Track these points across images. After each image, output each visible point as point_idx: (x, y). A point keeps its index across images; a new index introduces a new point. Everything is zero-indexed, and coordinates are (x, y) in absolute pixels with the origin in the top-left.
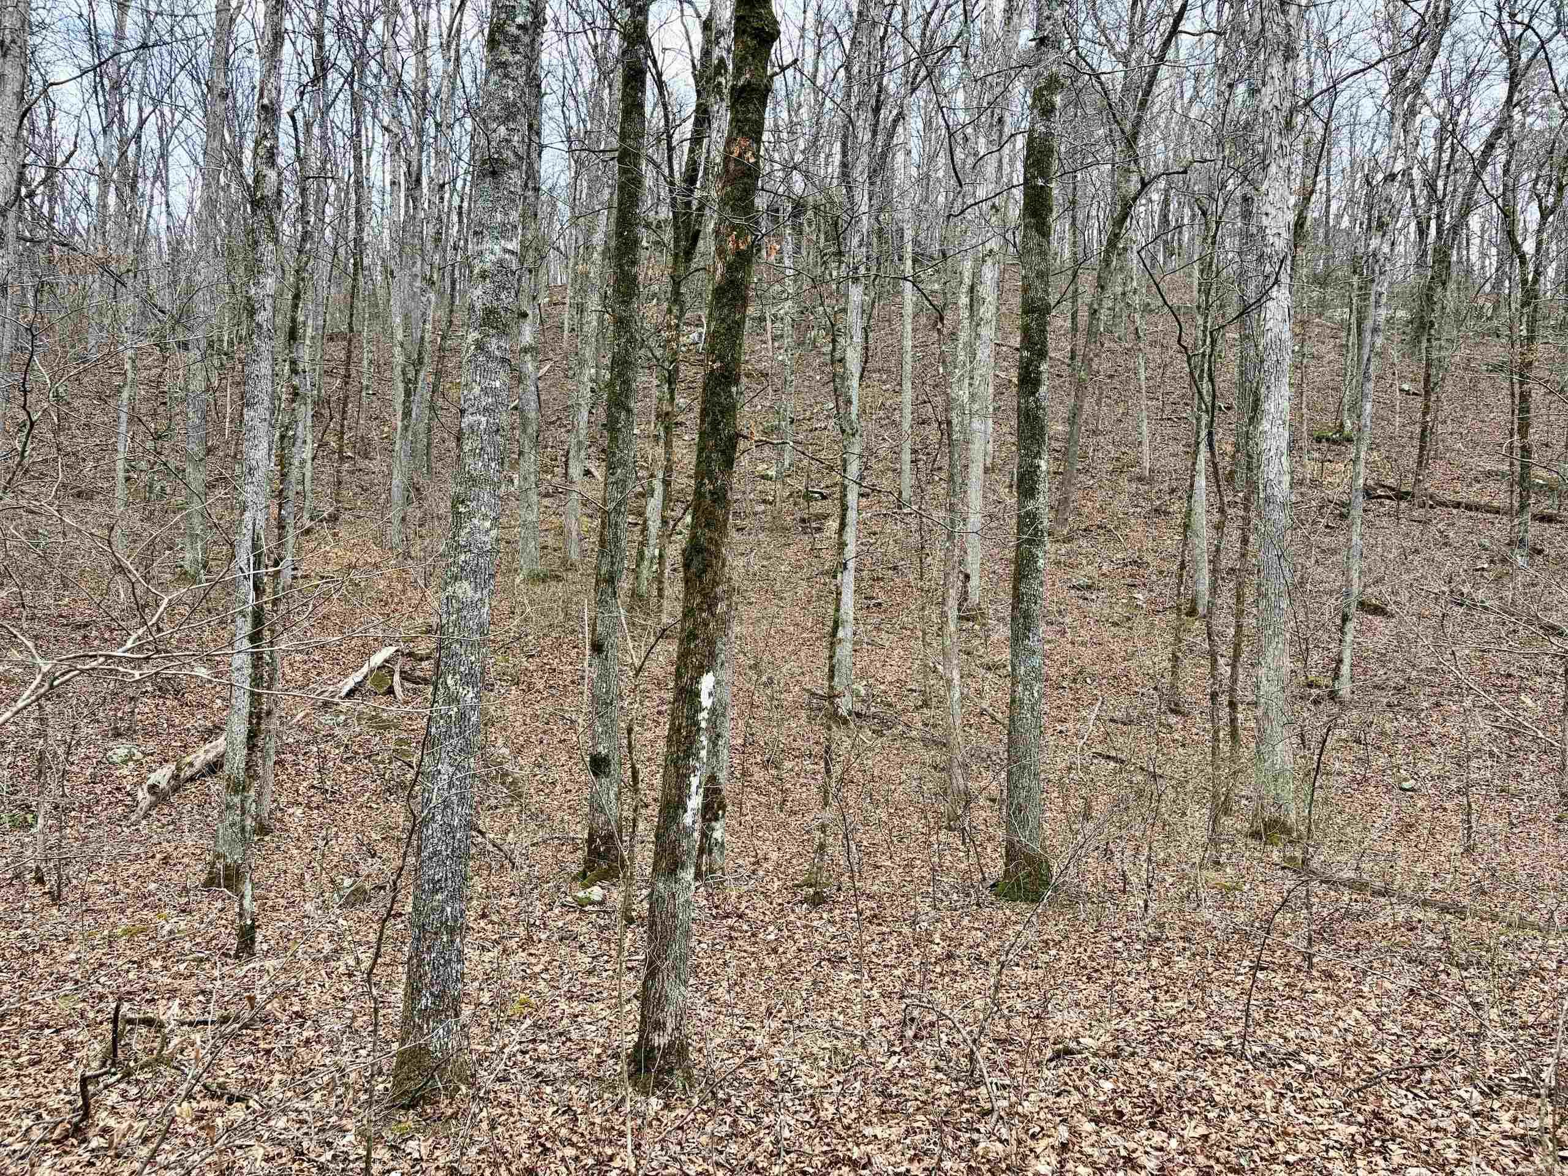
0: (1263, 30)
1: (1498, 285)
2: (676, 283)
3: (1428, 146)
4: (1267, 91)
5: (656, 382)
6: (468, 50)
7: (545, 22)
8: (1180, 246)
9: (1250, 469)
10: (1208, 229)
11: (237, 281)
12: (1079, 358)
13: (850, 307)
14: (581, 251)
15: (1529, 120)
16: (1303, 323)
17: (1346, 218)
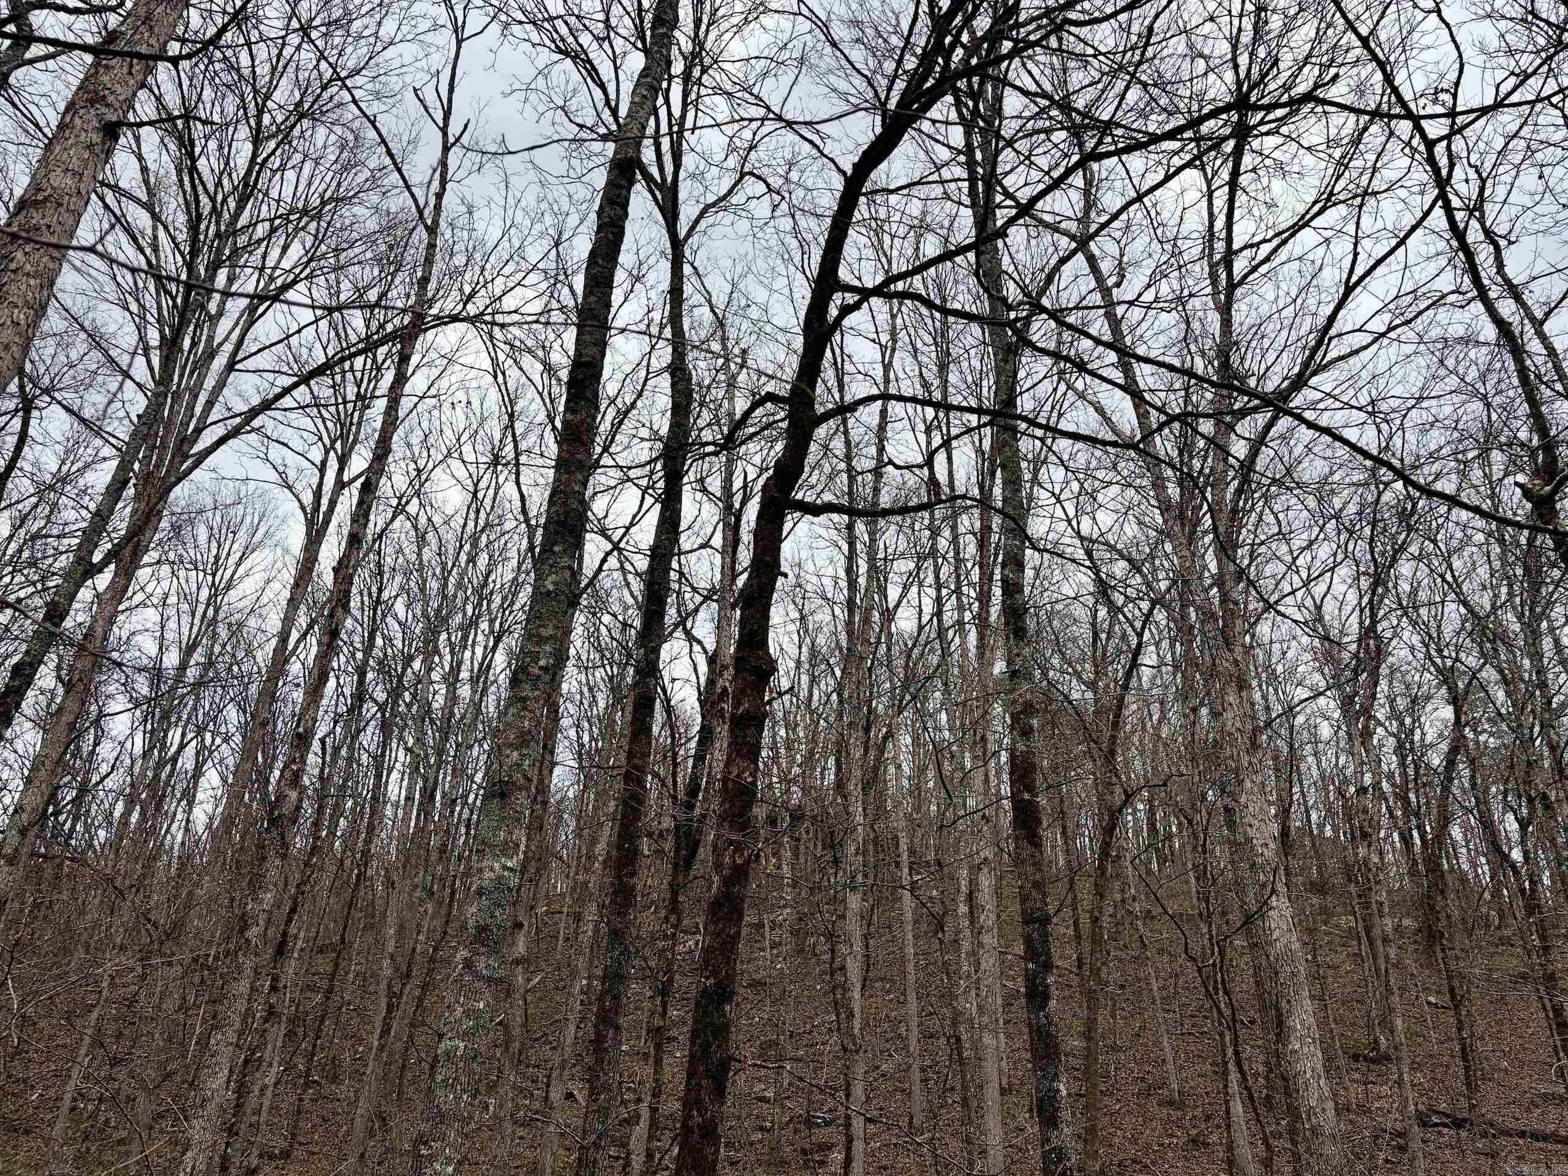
0: (1214, 664)
1: (1496, 894)
2: (674, 890)
3: (1390, 761)
4: (1228, 715)
5: (649, 994)
6: (496, 681)
7: (568, 658)
8: (1172, 854)
9: (1287, 1094)
10: (1196, 838)
11: (237, 895)
12: (1086, 967)
13: (849, 914)
14: (583, 860)
15: (1482, 738)
16: (1311, 931)
17: (1328, 827)
